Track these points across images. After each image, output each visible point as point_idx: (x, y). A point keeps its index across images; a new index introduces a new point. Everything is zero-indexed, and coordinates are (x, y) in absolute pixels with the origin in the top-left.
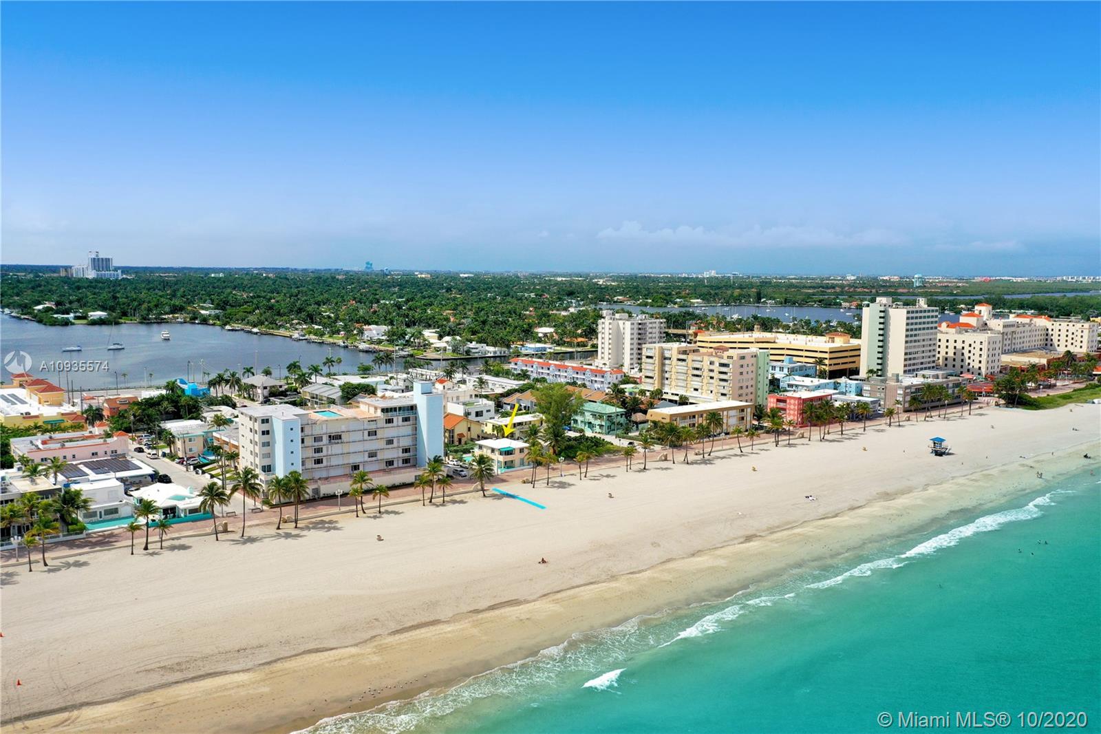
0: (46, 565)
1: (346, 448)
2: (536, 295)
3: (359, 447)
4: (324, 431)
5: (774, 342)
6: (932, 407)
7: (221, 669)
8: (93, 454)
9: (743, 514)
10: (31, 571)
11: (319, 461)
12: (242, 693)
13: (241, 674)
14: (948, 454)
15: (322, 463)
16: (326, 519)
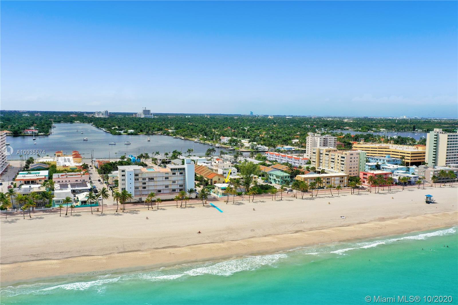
0: (31, 217)
1: (156, 184)
2: (310, 126)
3: (161, 183)
4: (147, 176)
5: (389, 148)
6: (447, 181)
7: (50, 258)
8: (76, 181)
9: (304, 222)
10: (24, 219)
11: (144, 188)
12: (49, 267)
13: (56, 260)
14: (433, 203)
15: (146, 188)
16: (137, 210)
